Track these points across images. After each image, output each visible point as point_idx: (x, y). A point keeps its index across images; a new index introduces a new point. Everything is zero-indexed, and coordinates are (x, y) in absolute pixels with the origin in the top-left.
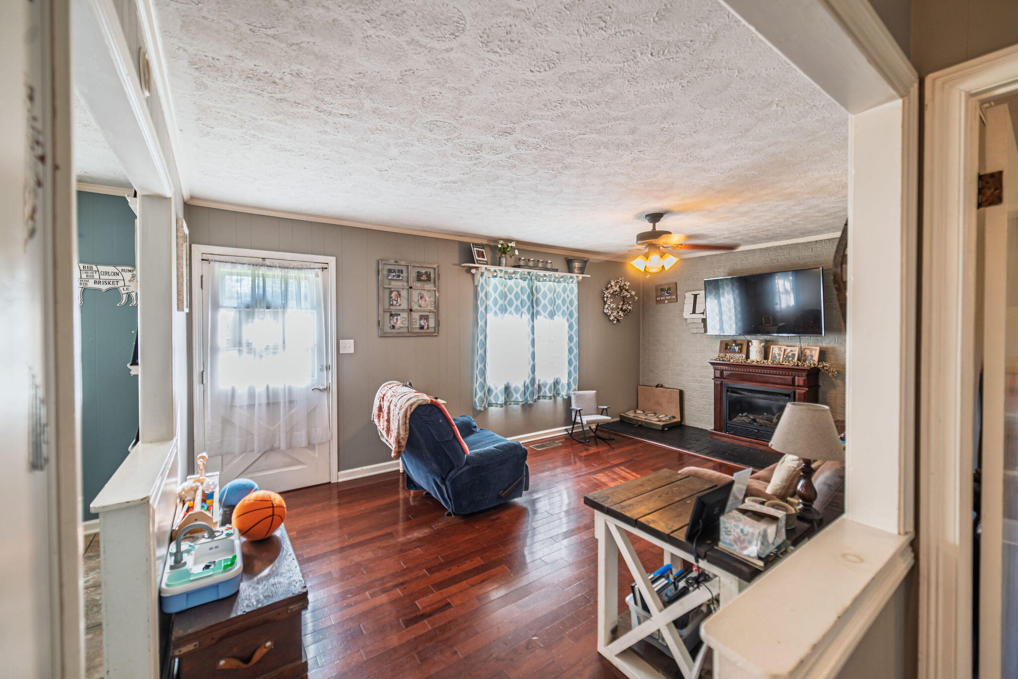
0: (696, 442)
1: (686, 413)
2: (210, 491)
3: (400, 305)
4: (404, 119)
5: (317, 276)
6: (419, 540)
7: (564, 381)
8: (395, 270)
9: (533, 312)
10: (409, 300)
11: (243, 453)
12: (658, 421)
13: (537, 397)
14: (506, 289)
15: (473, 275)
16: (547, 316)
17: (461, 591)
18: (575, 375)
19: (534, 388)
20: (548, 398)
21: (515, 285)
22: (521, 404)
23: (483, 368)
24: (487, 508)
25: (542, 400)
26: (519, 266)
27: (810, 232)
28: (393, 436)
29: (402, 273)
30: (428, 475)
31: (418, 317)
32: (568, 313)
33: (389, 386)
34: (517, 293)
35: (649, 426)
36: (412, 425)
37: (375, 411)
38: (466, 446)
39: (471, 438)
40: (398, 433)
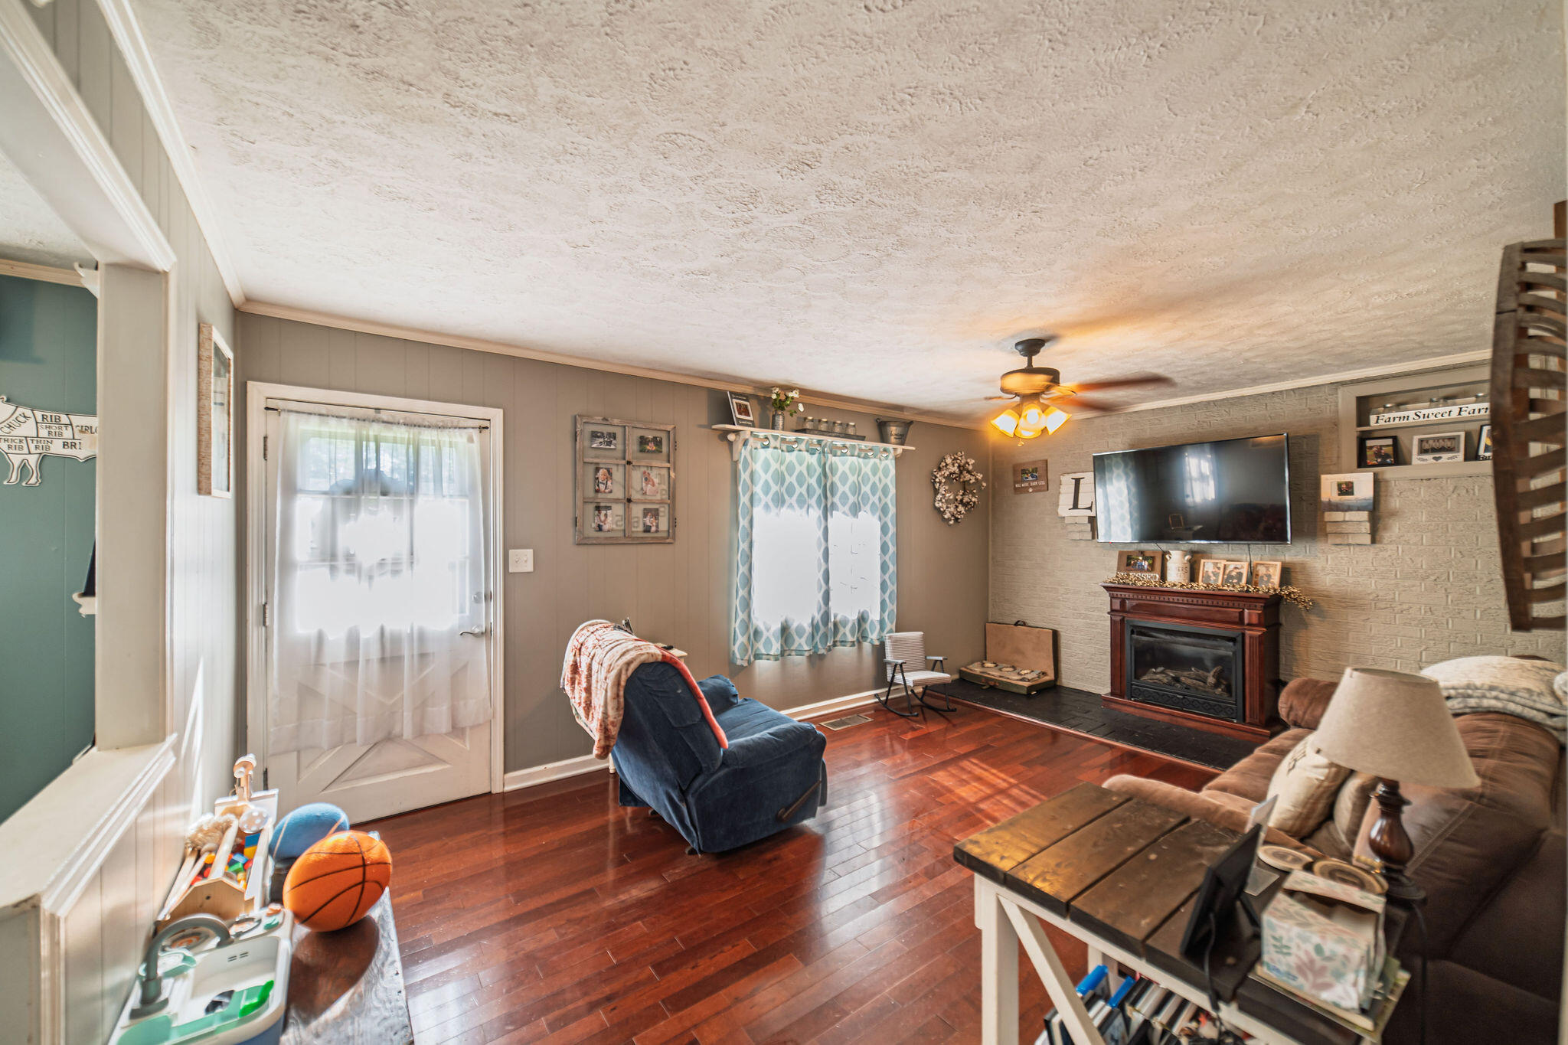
0: (1085, 715)
1: (1063, 666)
2: (254, 829)
3: (611, 492)
4: (614, 128)
5: (471, 440)
6: (641, 903)
7: (875, 616)
8: (603, 434)
9: (826, 506)
10: (626, 485)
11: (335, 747)
12: (1021, 680)
13: (832, 643)
14: (783, 468)
15: (731, 443)
16: (848, 512)
17: (718, 1013)
18: (892, 607)
19: (827, 628)
20: (849, 644)
21: (798, 461)
22: (807, 654)
23: (746, 596)
24: (758, 839)
25: (839, 648)
26: (804, 431)
27: (1267, 378)
28: (596, 716)
29: (615, 439)
30: (658, 784)
31: (640, 514)
32: (879, 506)
33: (592, 629)
34: (801, 474)
35: (1005, 688)
36: (630, 701)
37: (567, 672)
38: (722, 734)
39: (730, 715)
40: (605, 713)
